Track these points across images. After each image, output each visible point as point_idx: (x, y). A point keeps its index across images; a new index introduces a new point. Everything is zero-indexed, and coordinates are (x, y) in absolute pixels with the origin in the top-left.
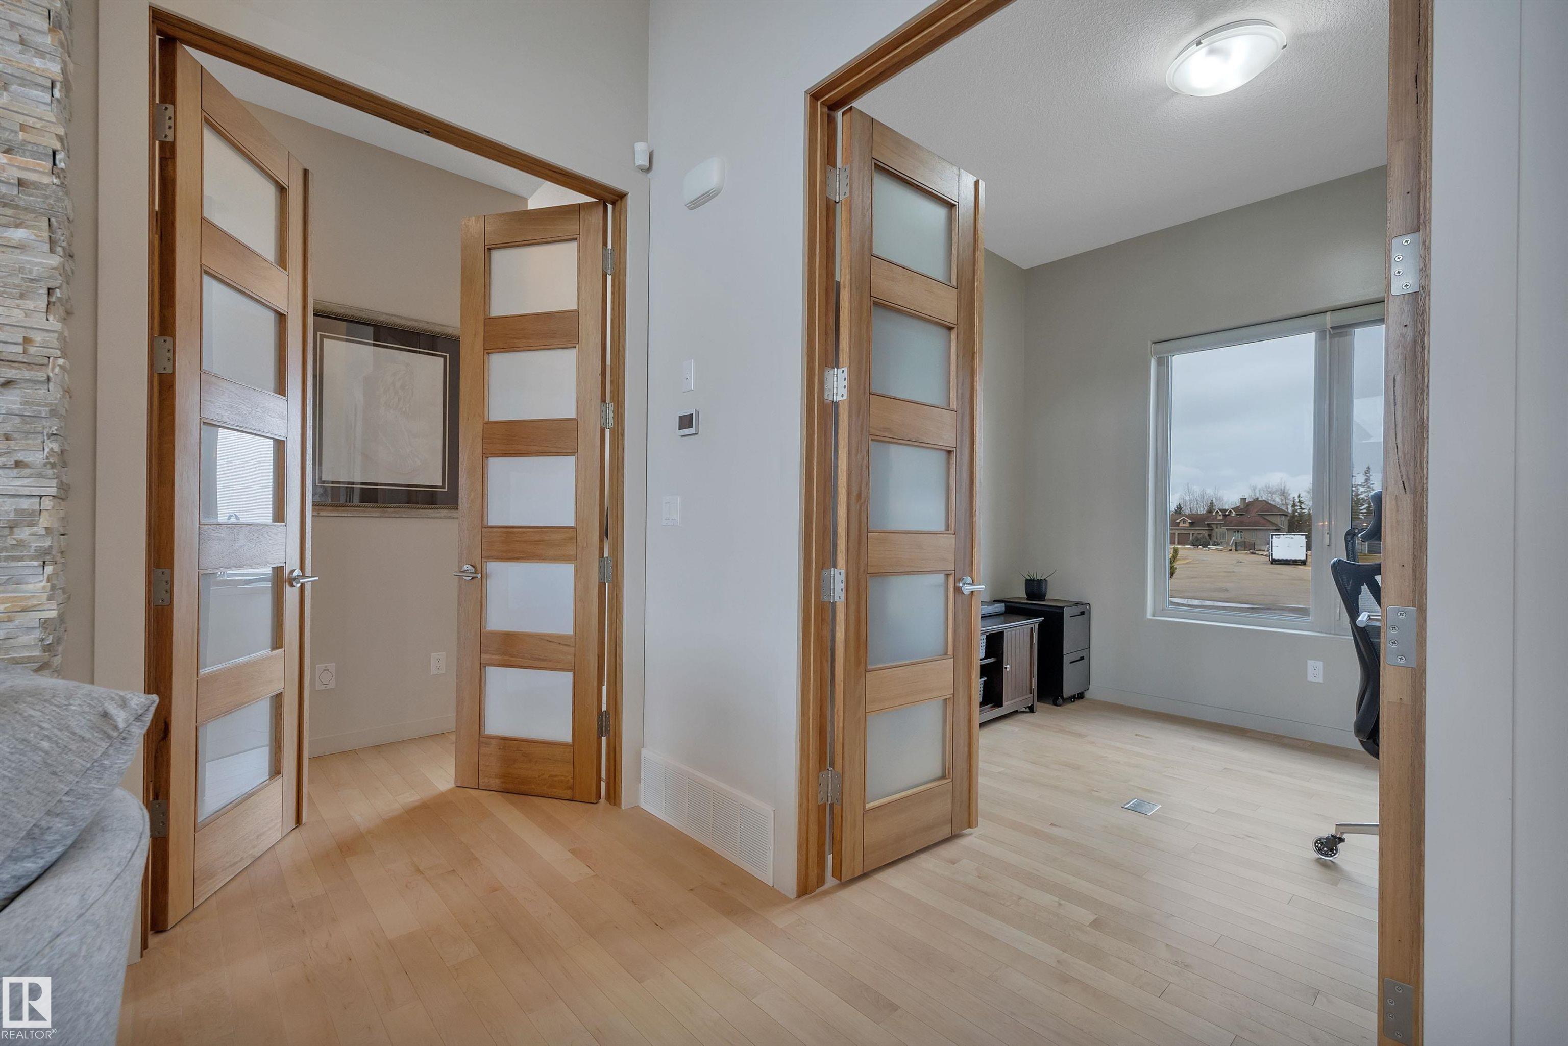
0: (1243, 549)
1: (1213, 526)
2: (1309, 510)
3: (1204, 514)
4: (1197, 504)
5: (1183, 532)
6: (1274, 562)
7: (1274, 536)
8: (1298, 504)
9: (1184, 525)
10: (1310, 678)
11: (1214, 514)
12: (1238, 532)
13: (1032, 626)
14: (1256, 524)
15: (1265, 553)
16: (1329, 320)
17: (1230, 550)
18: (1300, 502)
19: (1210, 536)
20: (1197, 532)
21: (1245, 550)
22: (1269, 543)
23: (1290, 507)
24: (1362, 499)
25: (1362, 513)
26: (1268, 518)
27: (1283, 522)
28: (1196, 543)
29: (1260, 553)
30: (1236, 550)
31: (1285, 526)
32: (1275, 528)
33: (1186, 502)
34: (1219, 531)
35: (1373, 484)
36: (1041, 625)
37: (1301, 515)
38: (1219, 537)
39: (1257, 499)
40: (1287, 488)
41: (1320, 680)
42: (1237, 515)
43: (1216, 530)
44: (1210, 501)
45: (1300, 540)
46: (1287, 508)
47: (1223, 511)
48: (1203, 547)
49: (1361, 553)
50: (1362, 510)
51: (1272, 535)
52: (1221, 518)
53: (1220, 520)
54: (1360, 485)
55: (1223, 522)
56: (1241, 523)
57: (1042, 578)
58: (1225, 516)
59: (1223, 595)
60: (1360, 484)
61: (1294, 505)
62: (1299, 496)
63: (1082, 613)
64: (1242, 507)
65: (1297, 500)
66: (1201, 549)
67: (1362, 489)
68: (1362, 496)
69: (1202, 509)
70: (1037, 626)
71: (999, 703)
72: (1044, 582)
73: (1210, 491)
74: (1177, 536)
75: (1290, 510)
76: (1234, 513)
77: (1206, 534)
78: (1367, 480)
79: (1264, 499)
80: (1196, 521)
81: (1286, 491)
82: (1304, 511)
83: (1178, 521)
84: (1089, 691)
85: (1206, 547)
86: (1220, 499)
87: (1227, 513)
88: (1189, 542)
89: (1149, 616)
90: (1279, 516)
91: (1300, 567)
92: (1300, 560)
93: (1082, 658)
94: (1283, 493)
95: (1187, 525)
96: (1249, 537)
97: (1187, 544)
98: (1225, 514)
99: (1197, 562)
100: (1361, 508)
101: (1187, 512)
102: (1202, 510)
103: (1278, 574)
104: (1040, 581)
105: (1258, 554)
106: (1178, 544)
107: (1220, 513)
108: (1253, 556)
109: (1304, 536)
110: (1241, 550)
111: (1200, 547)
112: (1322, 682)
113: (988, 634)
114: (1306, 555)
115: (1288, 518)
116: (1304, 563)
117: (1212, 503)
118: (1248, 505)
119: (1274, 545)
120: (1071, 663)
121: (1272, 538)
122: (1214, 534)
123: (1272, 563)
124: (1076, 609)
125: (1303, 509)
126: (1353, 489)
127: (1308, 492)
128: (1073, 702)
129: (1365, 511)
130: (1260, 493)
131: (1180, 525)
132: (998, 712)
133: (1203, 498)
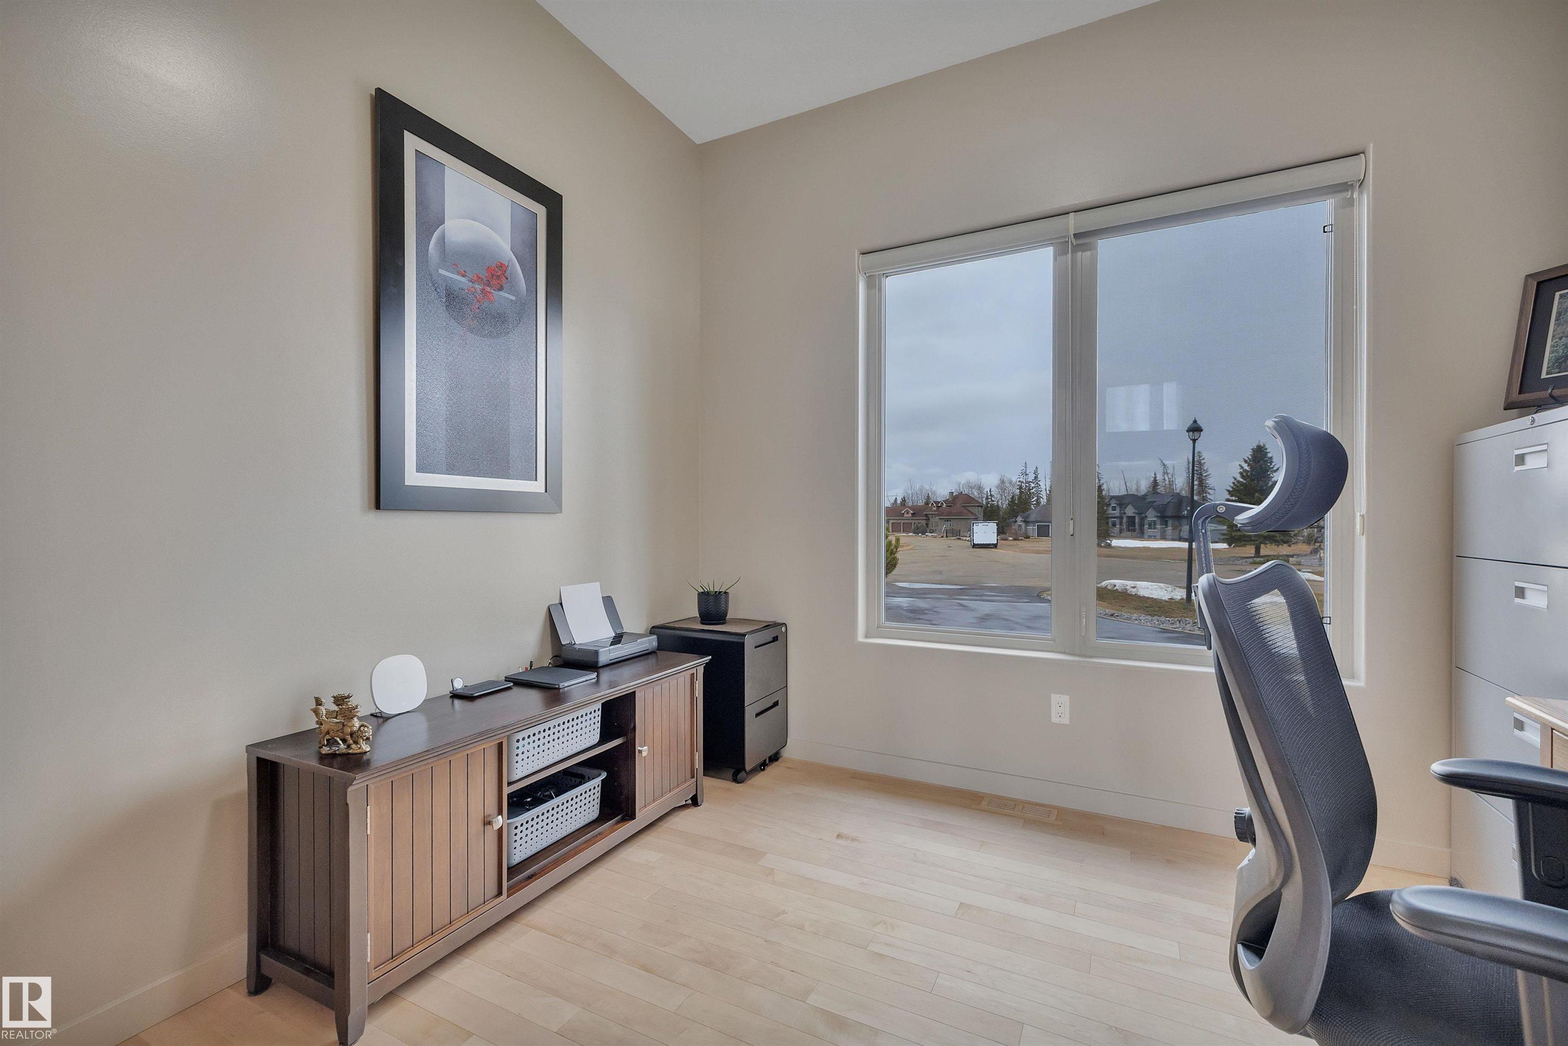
0: (952, 535)
1: (929, 516)
2: (998, 502)
3: (923, 506)
4: (918, 497)
5: (906, 521)
6: (975, 546)
7: (974, 524)
8: (990, 497)
9: (908, 515)
10: (1055, 719)
11: (930, 505)
12: (948, 521)
13: (694, 671)
14: (960, 514)
15: (968, 539)
16: (1072, 223)
17: (942, 537)
18: (991, 495)
19: (927, 524)
20: (917, 521)
21: (953, 537)
22: (970, 530)
23: (984, 499)
24: (1033, 493)
25: (1033, 504)
26: (970, 509)
27: (979, 512)
28: (916, 532)
29: (964, 538)
30: (947, 537)
31: (981, 516)
32: (974, 517)
33: (908, 494)
34: (934, 520)
35: (1040, 481)
36: (708, 668)
37: (992, 505)
38: (934, 526)
39: (962, 493)
40: (982, 483)
41: (1066, 721)
42: (947, 506)
43: (931, 520)
44: (927, 495)
45: (992, 527)
46: (982, 501)
47: (937, 503)
48: (922, 534)
49: (1033, 537)
50: (1033, 502)
51: (973, 523)
52: (935, 509)
53: (935, 511)
54: (1032, 482)
55: (937, 513)
56: (949, 514)
57: (723, 590)
58: (938, 507)
59: (938, 578)
60: (1031, 480)
61: (987, 498)
62: (990, 491)
63: (775, 639)
64: (950, 500)
65: (989, 494)
66: (921, 537)
67: (1033, 485)
68: (1033, 491)
69: (921, 501)
70: (701, 670)
71: (629, 814)
72: (723, 596)
73: (927, 487)
74: (902, 525)
75: (984, 503)
76: (945, 504)
77: (924, 522)
78: (1036, 478)
79: (966, 492)
80: (917, 512)
81: (981, 486)
82: (994, 503)
83: (903, 512)
84: (787, 746)
85: (925, 534)
86: (934, 493)
87: (939, 505)
88: (912, 530)
89: (861, 638)
90: (977, 507)
91: (992, 549)
92: (993, 544)
93: (776, 704)
94: (980, 488)
95: (910, 515)
96: (956, 525)
97: (910, 532)
98: (938, 505)
99: (918, 548)
100: (1032, 500)
101: (910, 504)
102: (921, 503)
103: (979, 557)
104: (718, 595)
105: (962, 540)
106: (903, 532)
107: (935, 505)
108: (960, 541)
109: (995, 524)
110: (950, 537)
111: (920, 534)
112: (1069, 723)
113: (604, 701)
114: (997, 539)
115: (983, 508)
116: (995, 546)
117: (928, 496)
118: (955, 498)
119: (974, 532)
120: (757, 715)
121: (973, 526)
122: (930, 523)
123: (973, 547)
124: (767, 635)
125: (993, 501)
126: (1027, 485)
127: (997, 487)
128: (763, 770)
129: (1035, 502)
130: (963, 488)
131: (905, 516)
132: (630, 827)
133: (922, 491)
